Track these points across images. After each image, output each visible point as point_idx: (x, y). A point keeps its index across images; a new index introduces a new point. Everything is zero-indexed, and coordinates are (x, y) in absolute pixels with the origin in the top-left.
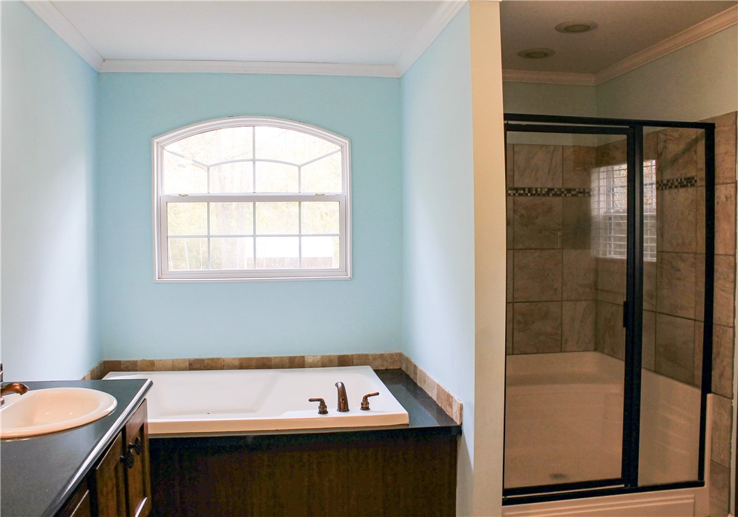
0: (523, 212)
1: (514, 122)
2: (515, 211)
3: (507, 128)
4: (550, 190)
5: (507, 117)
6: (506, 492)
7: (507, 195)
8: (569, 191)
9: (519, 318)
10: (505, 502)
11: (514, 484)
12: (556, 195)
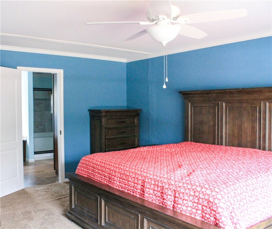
0: (37, 103)
1: (35, 89)
2: (35, 104)
3: (34, 90)
4: (42, 99)
5: (34, 88)
6: (35, 152)
7: (34, 100)
8: (46, 99)
9: (36, 125)
10: (35, 154)
11: (35, 151)
12: (43, 100)
